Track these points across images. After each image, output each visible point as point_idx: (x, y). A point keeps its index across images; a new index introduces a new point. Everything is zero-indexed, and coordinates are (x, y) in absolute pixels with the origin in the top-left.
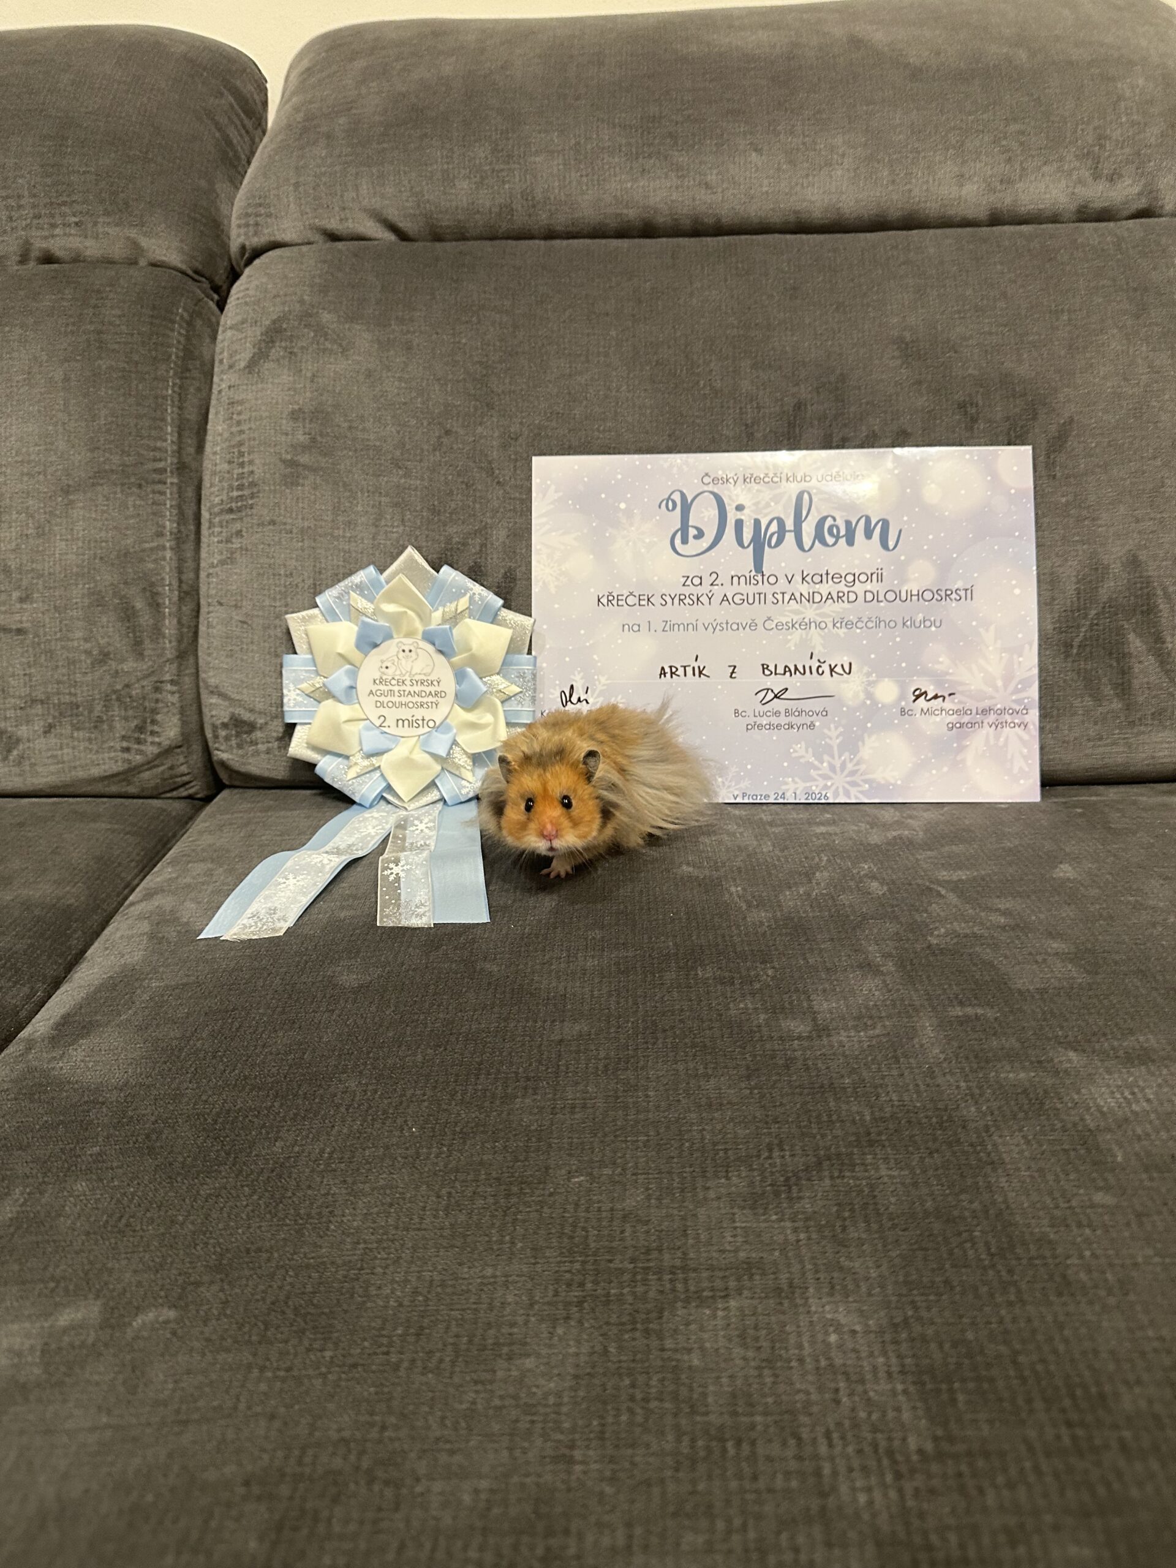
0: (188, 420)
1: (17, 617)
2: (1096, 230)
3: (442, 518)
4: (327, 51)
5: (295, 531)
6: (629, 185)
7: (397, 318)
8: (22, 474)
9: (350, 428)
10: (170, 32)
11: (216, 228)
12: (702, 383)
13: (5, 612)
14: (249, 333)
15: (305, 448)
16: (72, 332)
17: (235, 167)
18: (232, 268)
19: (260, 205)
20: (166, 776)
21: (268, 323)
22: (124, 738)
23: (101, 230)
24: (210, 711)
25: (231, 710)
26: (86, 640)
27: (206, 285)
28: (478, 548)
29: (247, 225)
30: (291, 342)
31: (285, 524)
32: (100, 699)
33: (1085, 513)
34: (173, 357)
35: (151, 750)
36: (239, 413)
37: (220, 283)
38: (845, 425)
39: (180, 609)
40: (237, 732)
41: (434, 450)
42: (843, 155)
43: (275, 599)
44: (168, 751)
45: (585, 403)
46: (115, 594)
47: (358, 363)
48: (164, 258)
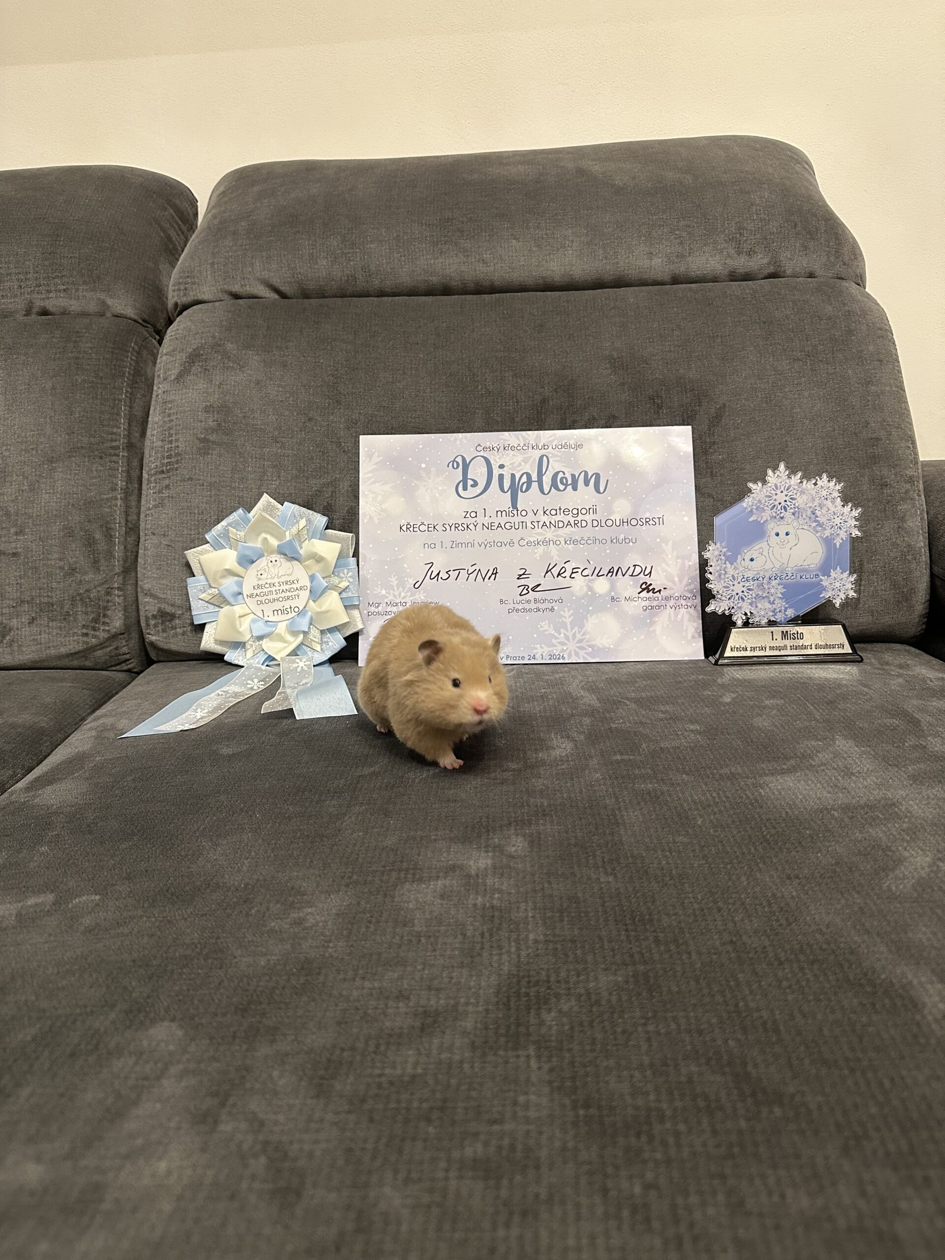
0: (135, 415)
1: (13, 545)
2: (739, 285)
3: (306, 474)
4: (236, 181)
5: (205, 484)
6: (432, 262)
7: (277, 347)
8: (21, 450)
9: (244, 417)
10: (132, 170)
11: (159, 293)
12: (480, 387)
13: (5, 542)
14: (178, 357)
15: (214, 431)
16: (59, 358)
17: (173, 255)
18: (169, 318)
19: (188, 277)
20: (113, 654)
21: (191, 350)
22: (84, 626)
23: (81, 294)
24: (144, 607)
25: (159, 605)
26: (60, 560)
27: (151, 330)
28: (330, 494)
29: (179, 290)
30: (206, 362)
31: (199, 480)
32: (68, 600)
33: (735, 465)
34: (127, 374)
35: (103, 635)
36: (170, 409)
37: (161, 328)
38: (574, 413)
39: (126, 539)
40: (162, 620)
41: (301, 431)
42: (572, 241)
43: (191, 530)
44: (114, 637)
45: (402, 400)
46: (81, 529)
47: (250, 375)
48: (122, 312)
